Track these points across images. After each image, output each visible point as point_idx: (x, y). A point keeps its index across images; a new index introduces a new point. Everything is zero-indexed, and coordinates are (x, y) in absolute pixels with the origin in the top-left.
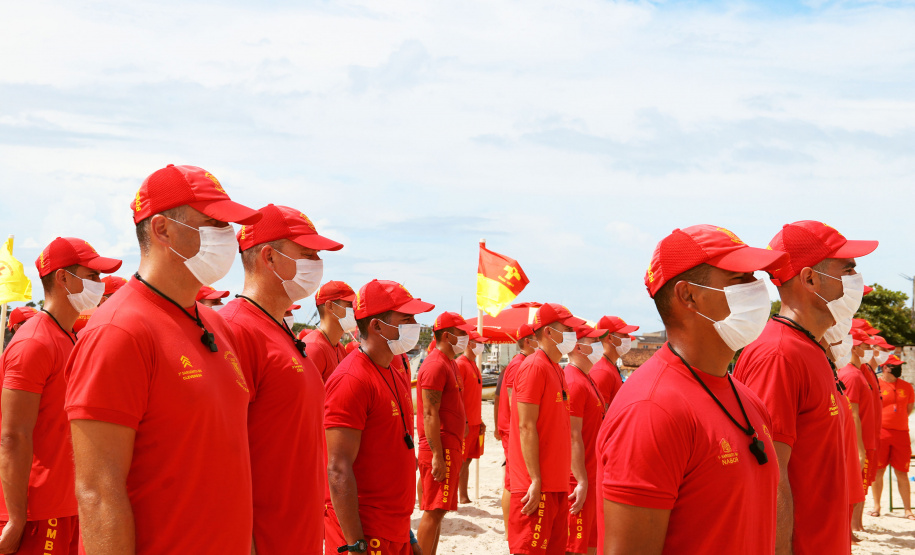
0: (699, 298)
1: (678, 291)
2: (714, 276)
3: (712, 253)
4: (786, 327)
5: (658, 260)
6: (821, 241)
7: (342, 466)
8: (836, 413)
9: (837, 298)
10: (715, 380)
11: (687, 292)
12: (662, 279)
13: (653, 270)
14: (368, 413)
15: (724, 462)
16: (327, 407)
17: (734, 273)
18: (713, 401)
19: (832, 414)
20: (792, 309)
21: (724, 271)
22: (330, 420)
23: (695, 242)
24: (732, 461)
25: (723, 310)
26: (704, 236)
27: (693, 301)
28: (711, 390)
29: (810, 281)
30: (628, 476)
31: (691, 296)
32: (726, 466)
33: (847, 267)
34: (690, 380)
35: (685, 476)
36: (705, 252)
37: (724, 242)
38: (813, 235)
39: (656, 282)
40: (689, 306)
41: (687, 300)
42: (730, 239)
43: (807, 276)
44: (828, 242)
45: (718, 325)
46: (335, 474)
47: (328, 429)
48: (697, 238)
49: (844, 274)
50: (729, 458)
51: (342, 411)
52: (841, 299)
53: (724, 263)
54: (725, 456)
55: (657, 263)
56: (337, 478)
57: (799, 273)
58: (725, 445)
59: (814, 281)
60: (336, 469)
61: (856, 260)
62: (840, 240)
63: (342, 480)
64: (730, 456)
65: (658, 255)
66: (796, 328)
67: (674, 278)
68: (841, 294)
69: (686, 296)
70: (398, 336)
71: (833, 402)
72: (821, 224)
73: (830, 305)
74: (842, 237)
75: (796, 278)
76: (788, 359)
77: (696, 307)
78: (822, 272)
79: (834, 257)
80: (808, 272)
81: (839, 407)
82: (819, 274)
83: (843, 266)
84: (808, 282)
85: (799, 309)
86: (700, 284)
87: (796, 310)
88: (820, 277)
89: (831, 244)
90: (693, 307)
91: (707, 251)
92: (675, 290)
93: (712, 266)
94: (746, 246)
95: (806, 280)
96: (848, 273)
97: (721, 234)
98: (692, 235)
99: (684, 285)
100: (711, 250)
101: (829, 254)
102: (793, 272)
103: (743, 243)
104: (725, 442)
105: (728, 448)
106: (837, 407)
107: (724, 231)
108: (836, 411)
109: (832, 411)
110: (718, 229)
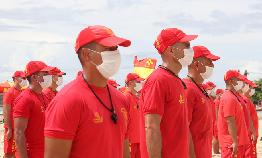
0: (91, 55)
2: (98, 47)
4: (163, 70)
5: (78, 38)
6: (175, 35)
7: (20, 132)
8: (182, 103)
9: (182, 58)
11: (87, 52)
14: (31, 112)
15: (96, 122)
16: (14, 110)
17: (105, 46)
18: (96, 97)
19: (180, 103)
20: (166, 63)
21: (102, 45)
22: (15, 114)
23: (92, 32)
24: (99, 122)
25: (100, 61)
26: (96, 30)
27: (89, 57)
28: (95, 93)
29: (172, 51)
30: (52, 126)
31: (88, 54)
32: (96, 124)
33: (186, 45)
34: (87, 88)
35: (78, 128)
36: (94, 37)
37: (104, 34)
38: (172, 33)
39: (77, 47)
40: (87, 58)
41: (87, 56)
42: (107, 32)
44: (178, 36)
45: (98, 67)
46: (17, 135)
47: (15, 118)
48: (93, 31)
49: (185, 48)
50: (98, 121)
51: (20, 111)
52: (184, 58)
53: (102, 42)
54: (97, 119)
56: (18, 137)
57: (166, 48)
58: (97, 115)
59: (173, 51)
60: (17, 133)
61: (190, 42)
62: (183, 35)
63: (20, 137)
64: (99, 119)
66: (168, 70)
67: (82, 46)
68: (184, 56)
69: (87, 55)
70: (44, 80)
71: (181, 98)
72: (176, 29)
73: (179, 61)
74: (184, 34)
75: (166, 50)
76: (160, 81)
77: (90, 59)
78: (176, 48)
79: (180, 41)
80: (170, 48)
81: (184, 100)
82: (175, 48)
83: (185, 45)
84: (170, 52)
85: (168, 63)
86: (92, 50)
87: (167, 63)
88: (175, 50)
89: (179, 36)
90: (89, 59)
91: (96, 36)
92: (82, 51)
93: (97, 43)
94: (114, 36)
95: (169, 51)
96: (187, 48)
97: (104, 30)
98: (92, 29)
99: (85, 50)
100: (97, 37)
101: (178, 40)
102: (164, 48)
103: (114, 35)
104: (97, 114)
105: (98, 116)
106: (183, 100)
107: (106, 29)
108: (182, 102)
109: (180, 102)
110: (103, 28)
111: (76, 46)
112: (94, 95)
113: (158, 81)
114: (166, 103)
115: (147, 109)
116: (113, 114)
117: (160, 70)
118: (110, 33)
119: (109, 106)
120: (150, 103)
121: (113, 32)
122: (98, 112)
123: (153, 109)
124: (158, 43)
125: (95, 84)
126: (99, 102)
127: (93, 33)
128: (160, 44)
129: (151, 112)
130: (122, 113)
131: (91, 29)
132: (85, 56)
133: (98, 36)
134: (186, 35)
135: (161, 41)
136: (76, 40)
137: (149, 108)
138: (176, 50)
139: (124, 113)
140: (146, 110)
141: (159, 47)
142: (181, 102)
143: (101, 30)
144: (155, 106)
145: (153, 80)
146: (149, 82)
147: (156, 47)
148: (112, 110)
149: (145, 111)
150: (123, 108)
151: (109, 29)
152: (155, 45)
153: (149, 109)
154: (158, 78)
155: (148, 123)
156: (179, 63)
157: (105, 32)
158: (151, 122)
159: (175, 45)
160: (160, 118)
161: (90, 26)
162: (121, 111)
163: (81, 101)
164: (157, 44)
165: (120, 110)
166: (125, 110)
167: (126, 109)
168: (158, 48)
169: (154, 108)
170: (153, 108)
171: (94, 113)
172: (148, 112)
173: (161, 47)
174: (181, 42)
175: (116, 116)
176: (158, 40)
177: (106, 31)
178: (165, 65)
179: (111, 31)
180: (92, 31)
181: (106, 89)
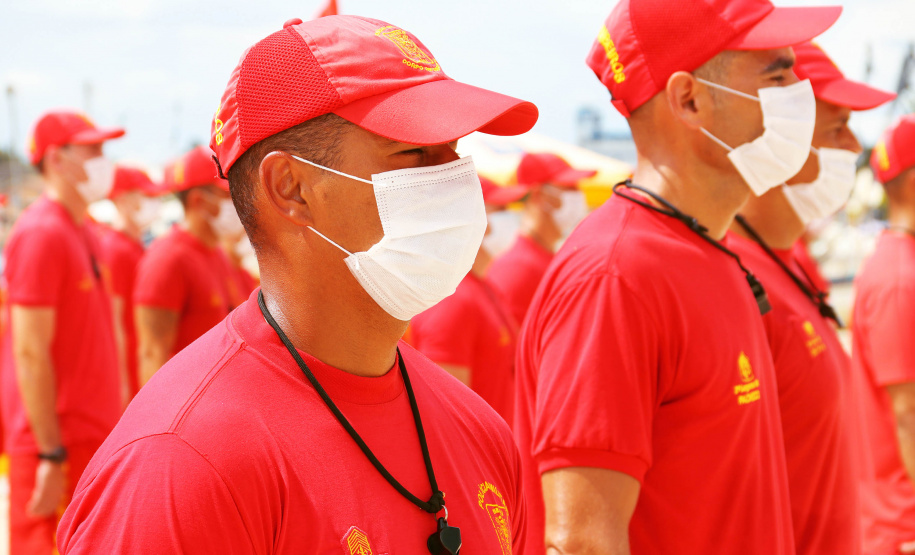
0: (316, 191)
1: (268, 175)
2: (353, 145)
3: (349, 91)
5: (232, 95)
8: (754, 397)
9: (750, 141)
10: (359, 385)
11: (290, 176)
12: (237, 142)
13: (224, 116)
17: (395, 142)
19: (742, 400)
21: (376, 136)
23: (314, 60)
25: (366, 227)
26: (339, 47)
27: (303, 202)
29: (690, 104)
31: (298, 187)
33: (771, 69)
36: (332, 87)
37: (383, 67)
39: (228, 143)
40: (292, 213)
41: (288, 198)
42: (399, 60)
43: (681, 92)
44: (727, 13)
45: (355, 262)
48: (321, 52)
49: (766, 85)
52: (759, 142)
53: (378, 116)
55: (231, 102)
57: (662, 87)
58: (356, 540)
59: (698, 103)
62: (756, 6)
65: (234, 85)
67: (261, 142)
68: (758, 131)
69: (287, 190)
73: (734, 156)
75: (659, 99)
76: (629, 282)
77: (307, 216)
78: (716, 83)
79: (742, 46)
80: (683, 83)
81: (761, 383)
82: (709, 88)
83: (765, 67)
84: (684, 105)
85: (673, 166)
86: (319, 163)
87: (664, 169)
88: (712, 94)
89: (735, 17)
90: (302, 214)
91: (339, 85)
92: (261, 172)
93: (348, 122)
94: (441, 78)
95: (679, 101)
96: (776, 83)
97: (382, 45)
98: (313, 43)
99: (282, 161)
100: (348, 85)
101: (731, 40)
102: (650, 84)
103: (437, 69)
104: (357, 535)
105: (365, 547)
106: (756, 383)
107: (391, 38)
108: (752, 391)
109: (741, 394)
110: (379, 32)
111: (220, 141)
112: (333, 422)
113: (615, 283)
114: (664, 404)
115: (556, 440)
116: (439, 529)
117: (623, 215)
118: (415, 60)
119: (415, 484)
120: (573, 406)
121: (431, 57)
122: (361, 527)
123: (588, 444)
124: (612, 55)
125: (340, 356)
126: (365, 464)
127: (323, 66)
128: (625, 60)
129: (577, 457)
130: (482, 512)
131: (307, 40)
132: (278, 196)
133: (351, 86)
134: (772, 8)
135: (630, 47)
136: (217, 108)
137: (565, 437)
138: (713, 98)
139: (494, 516)
140: (549, 445)
141: (620, 77)
142: (744, 394)
143: (365, 45)
144: (602, 423)
145: (586, 278)
146: (567, 288)
147: (599, 77)
148: (431, 505)
149: (547, 453)
150: (490, 482)
151: (410, 37)
152: (598, 62)
153: (569, 443)
154: (614, 267)
155: (562, 520)
156: (730, 170)
157: (390, 55)
158: (580, 515)
159: (708, 66)
160: (629, 491)
161: (298, 22)
162: (480, 502)
163: (270, 463)
164: (608, 61)
165: (476, 500)
166: (500, 495)
167: (501, 489)
168: (610, 84)
169: (596, 434)
170: (588, 435)
171: (337, 529)
172: (564, 461)
173: (631, 76)
174: (745, 51)
175: (455, 535)
176: (614, 39)
177: (396, 51)
178: (653, 182)
179: (420, 45)
180: (315, 54)
181: (396, 377)
